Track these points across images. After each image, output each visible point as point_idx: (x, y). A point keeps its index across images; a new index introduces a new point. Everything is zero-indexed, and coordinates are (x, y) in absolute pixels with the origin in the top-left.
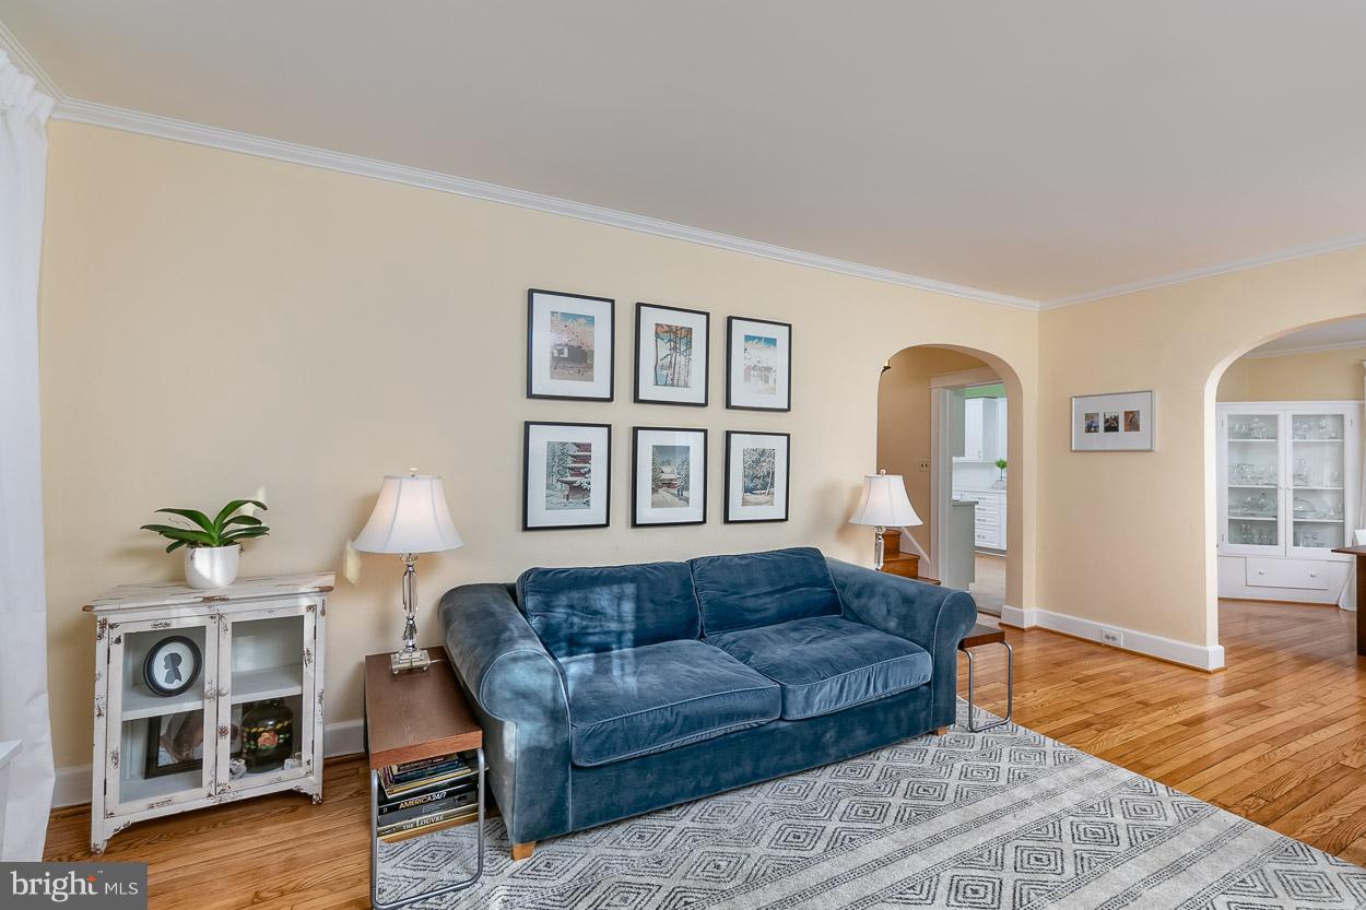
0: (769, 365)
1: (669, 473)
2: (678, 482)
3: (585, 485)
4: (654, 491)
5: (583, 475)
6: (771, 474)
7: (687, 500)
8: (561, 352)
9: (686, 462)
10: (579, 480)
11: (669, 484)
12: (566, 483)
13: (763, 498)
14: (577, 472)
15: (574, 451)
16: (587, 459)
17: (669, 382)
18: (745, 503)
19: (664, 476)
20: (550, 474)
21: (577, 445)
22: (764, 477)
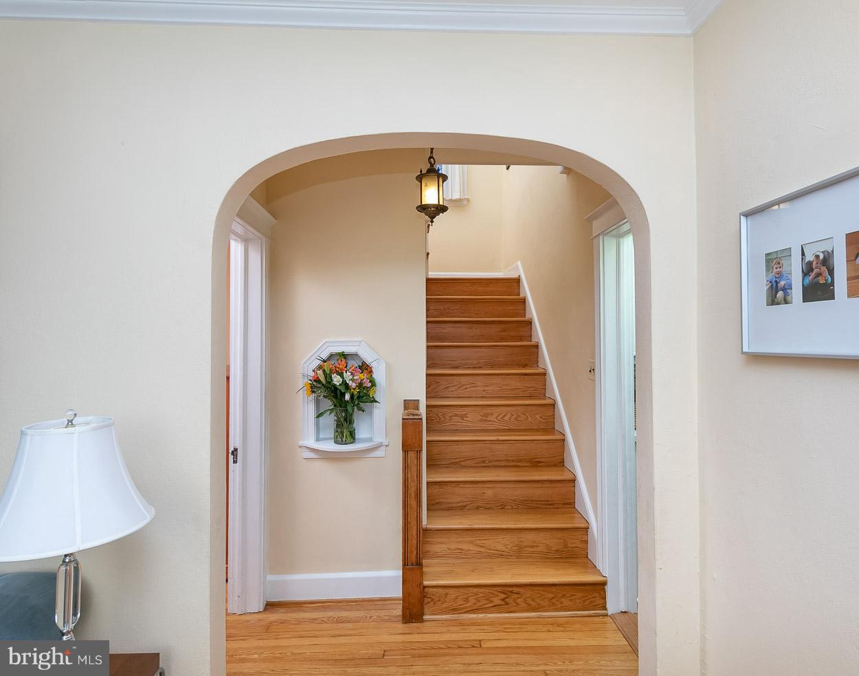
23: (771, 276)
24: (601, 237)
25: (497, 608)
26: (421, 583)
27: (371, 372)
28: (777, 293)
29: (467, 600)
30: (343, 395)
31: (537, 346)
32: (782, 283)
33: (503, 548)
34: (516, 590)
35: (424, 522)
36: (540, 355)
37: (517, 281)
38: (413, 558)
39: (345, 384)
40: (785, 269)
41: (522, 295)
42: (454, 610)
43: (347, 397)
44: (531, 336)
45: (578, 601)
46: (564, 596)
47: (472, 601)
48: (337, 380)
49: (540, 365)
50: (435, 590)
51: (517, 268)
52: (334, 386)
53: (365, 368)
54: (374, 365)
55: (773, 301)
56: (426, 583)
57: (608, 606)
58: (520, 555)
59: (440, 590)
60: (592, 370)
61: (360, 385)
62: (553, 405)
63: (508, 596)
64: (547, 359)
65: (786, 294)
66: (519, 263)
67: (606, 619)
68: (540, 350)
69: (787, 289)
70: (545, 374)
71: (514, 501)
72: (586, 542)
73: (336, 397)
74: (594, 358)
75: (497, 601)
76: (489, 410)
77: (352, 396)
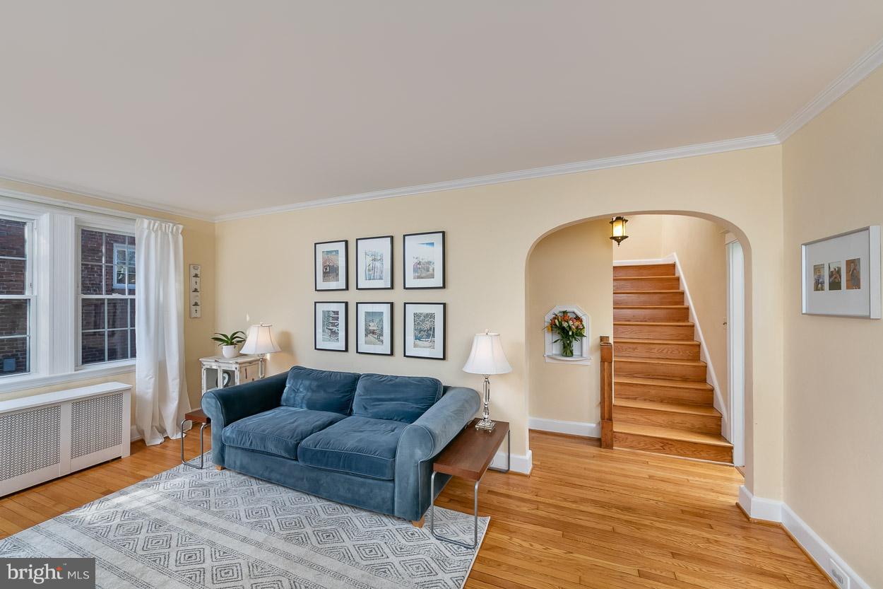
0: (429, 260)
1: (373, 327)
2: (377, 332)
3: (337, 331)
4: (366, 335)
5: (336, 326)
6: (432, 329)
7: (382, 342)
8: (326, 269)
9: (381, 320)
10: (335, 328)
11: (373, 332)
12: (330, 329)
13: (427, 344)
14: (334, 325)
15: (332, 315)
16: (337, 318)
17: (372, 278)
18: (415, 346)
19: (371, 328)
20: (323, 325)
21: (334, 312)
22: (428, 330)
23: (816, 276)
24: (731, 244)
25: (658, 450)
26: (612, 430)
27: (581, 321)
28: (818, 286)
29: (639, 443)
30: (568, 332)
31: (688, 309)
32: (821, 280)
33: (662, 422)
34: (670, 442)
35: (613, 402)
36: (690, 314)
37: (674, 266)
38: (606, 416)
39: (569, 326)
40: (822, 274)
41: (677, 275)
42: (631, 447)
43: (570, 333)
44: (683, 302)
45: (712, 455)
46: (702, 451)
47: (642, 444)
48: (565, 325)
49: (690, 320)
50: (620, 435)
51: (673, 256)
52: (564, 328)
53: (578, 318)
54: (584, 318)
55: (817, 289)
56: (615, 430)
57: (735, 461)
58: (672, 427)
59: (623, 435)
60: (725, 323)
61: (577, 328)
62: (699, 346)
63: (665, 445)
64: (695, 317)
65: (822, 286)
66: (675, 254)
67: (732, 468)
68: (690, 311)
69: (822, 283)
70: (693, 326)
71: (670, 398)
72: (720, 426)
73: (564, 332)
74: (726, 316)
75: (657, 447)
76: (652, 346)
77: (573, 333)
